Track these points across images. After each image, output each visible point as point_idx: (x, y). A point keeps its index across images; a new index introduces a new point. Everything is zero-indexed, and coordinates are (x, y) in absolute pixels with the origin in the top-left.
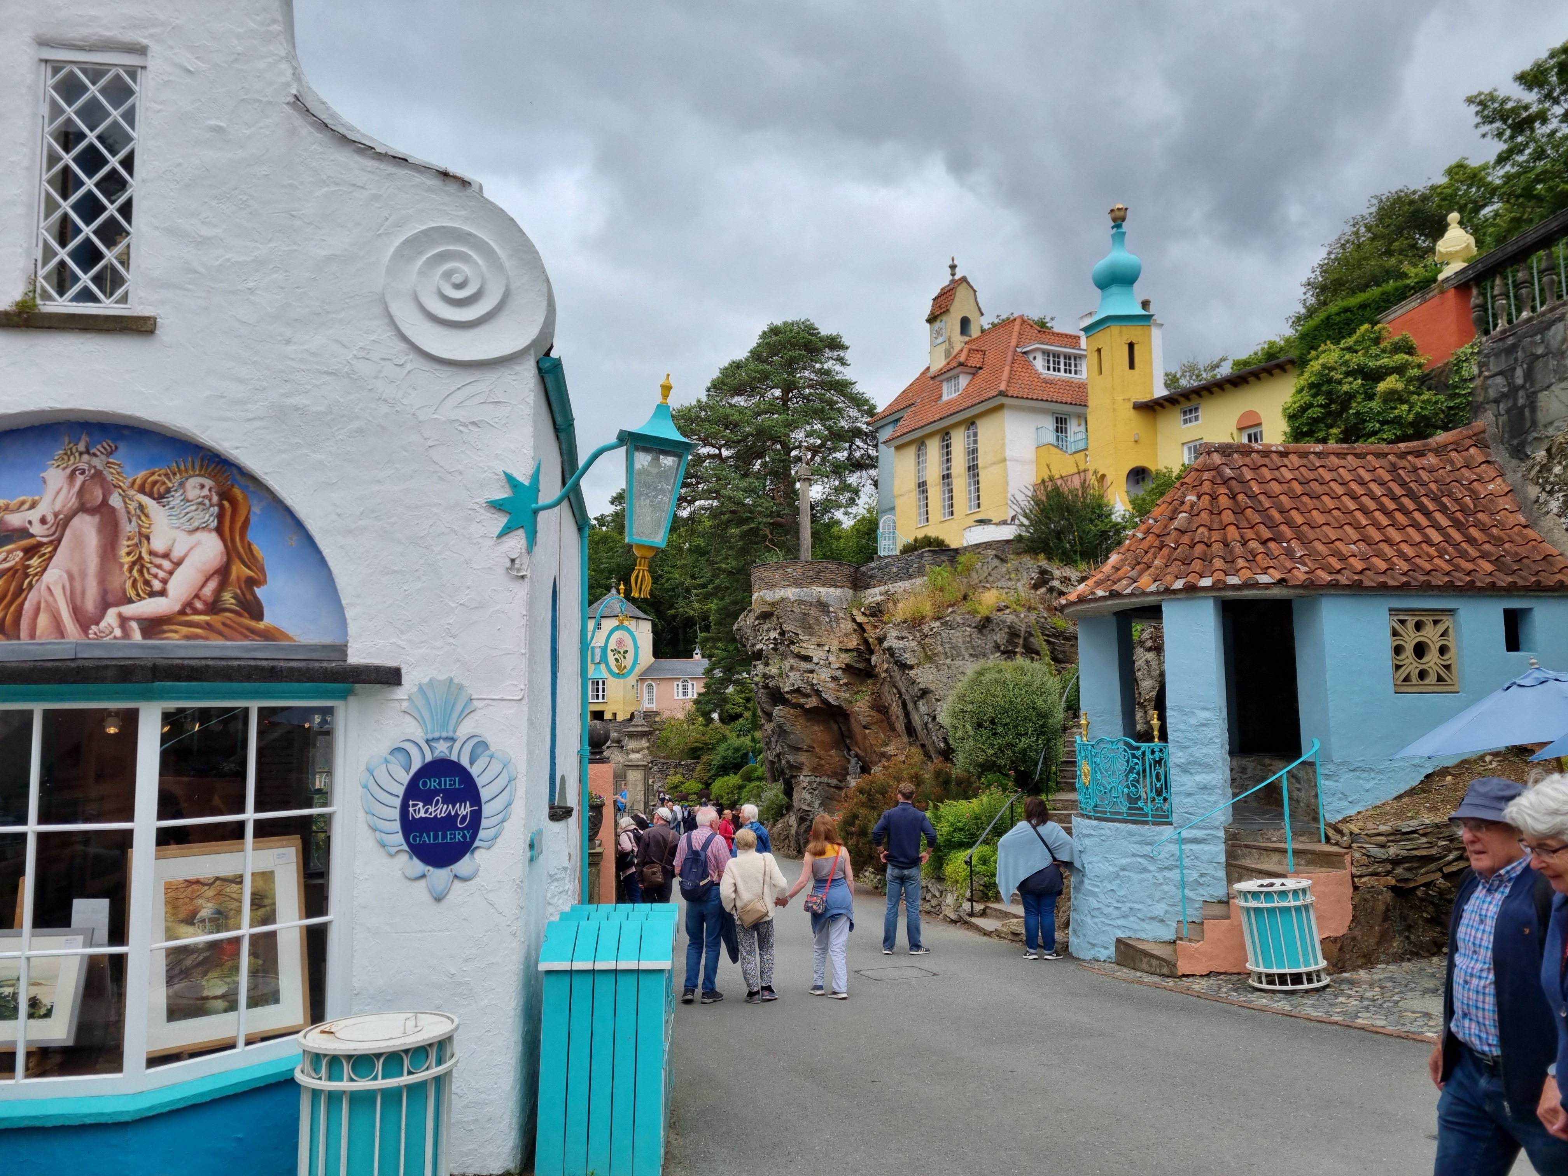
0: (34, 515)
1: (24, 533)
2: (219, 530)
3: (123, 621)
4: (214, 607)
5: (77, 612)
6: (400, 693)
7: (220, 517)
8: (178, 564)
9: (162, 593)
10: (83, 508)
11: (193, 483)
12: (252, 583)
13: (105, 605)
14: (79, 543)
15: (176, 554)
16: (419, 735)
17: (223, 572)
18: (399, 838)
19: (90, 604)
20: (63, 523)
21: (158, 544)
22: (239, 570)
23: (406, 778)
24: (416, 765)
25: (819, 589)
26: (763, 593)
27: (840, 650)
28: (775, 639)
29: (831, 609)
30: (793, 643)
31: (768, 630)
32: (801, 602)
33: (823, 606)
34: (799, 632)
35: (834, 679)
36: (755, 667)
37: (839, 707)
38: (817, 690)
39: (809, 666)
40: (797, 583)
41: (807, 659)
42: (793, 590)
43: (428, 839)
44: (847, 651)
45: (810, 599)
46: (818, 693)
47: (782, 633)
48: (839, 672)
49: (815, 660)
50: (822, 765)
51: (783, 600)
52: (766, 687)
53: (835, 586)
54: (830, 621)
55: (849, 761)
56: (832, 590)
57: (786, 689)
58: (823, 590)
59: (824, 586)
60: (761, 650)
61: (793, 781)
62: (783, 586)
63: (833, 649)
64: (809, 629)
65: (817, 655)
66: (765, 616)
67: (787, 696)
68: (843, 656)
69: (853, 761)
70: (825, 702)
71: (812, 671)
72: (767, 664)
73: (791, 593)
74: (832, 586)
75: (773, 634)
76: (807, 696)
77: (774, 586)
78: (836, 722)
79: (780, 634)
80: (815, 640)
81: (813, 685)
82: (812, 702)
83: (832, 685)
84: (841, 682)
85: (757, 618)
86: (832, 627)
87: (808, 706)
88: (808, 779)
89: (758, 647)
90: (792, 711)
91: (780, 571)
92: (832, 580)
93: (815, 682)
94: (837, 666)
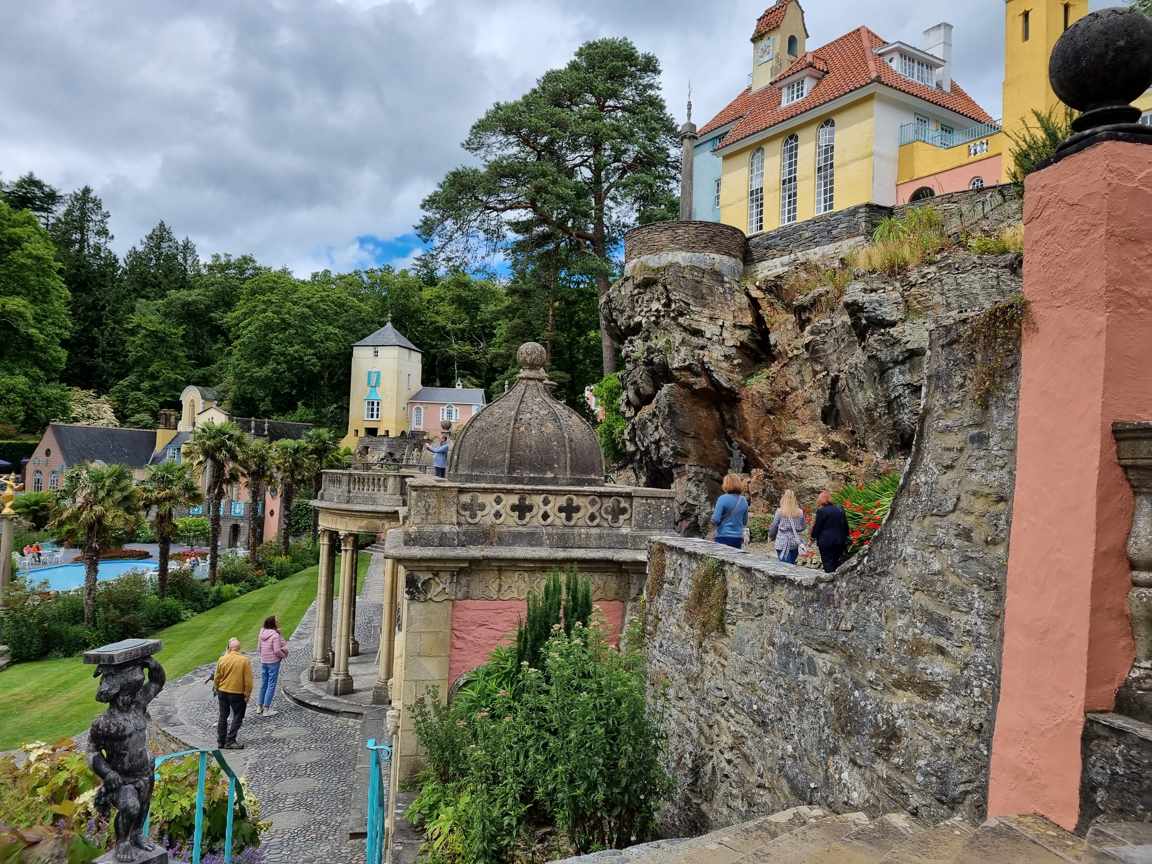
25: (713, 255)
26: (644, 258)
27: (735, 326)
28: (657, 310)
29: (726, 279)
30: (681, 314)
31: (650, 301)
32: (693, 268)
33: (717, 275)
34: (691, 302)
35: (727, 357)
36: (631, 342)
37: (730, 391)
38: (709, 369)
39: (701, 341)
40: (689, 247)
41: (697, 333)
42: (684, 254)
44: (742, 327)
45: (703, 266)
46: (708, 373)
47: (667, 305)
48: (734, 350)
49: (708, 335)
50: (706, 455)
51: (671, 265)
52: (649, 363)
53: (730, 255)
54: (725, 292)
55: (731, 454)
56: (726, 258)
57: (676, 365)
58: (717, 257)
59: (718, 252)
60: (640, 323)
61: (674, 471)
62: (672, 250)
63: (727, 324)
64: (701, 299)
65: (710, 330)
66: (647, 284)
67: (676, 373)
68: (738, 332)
69: (736, 453)
70: (716, 384)
71: (703, 348)
72: (646, 339)
73: (681, 257)
74: (726, 254)
75: (655, 306)
76: (697, 375)
77: (661, 250)
78: (719, 410)
79: (665, 305)
80: (707, 312)
81: (703, 363)
82: (701, 383)
83: (725, 365)
84: (735, 362)
85: (637, 286)
86: (726, 299)
87: (697, 387)
88: (694, 469)
89: (637, 319)
90: (682, 390)
91: (669, 232)
92: (727, 247)
93: (706, 359)
94: (731, 343)
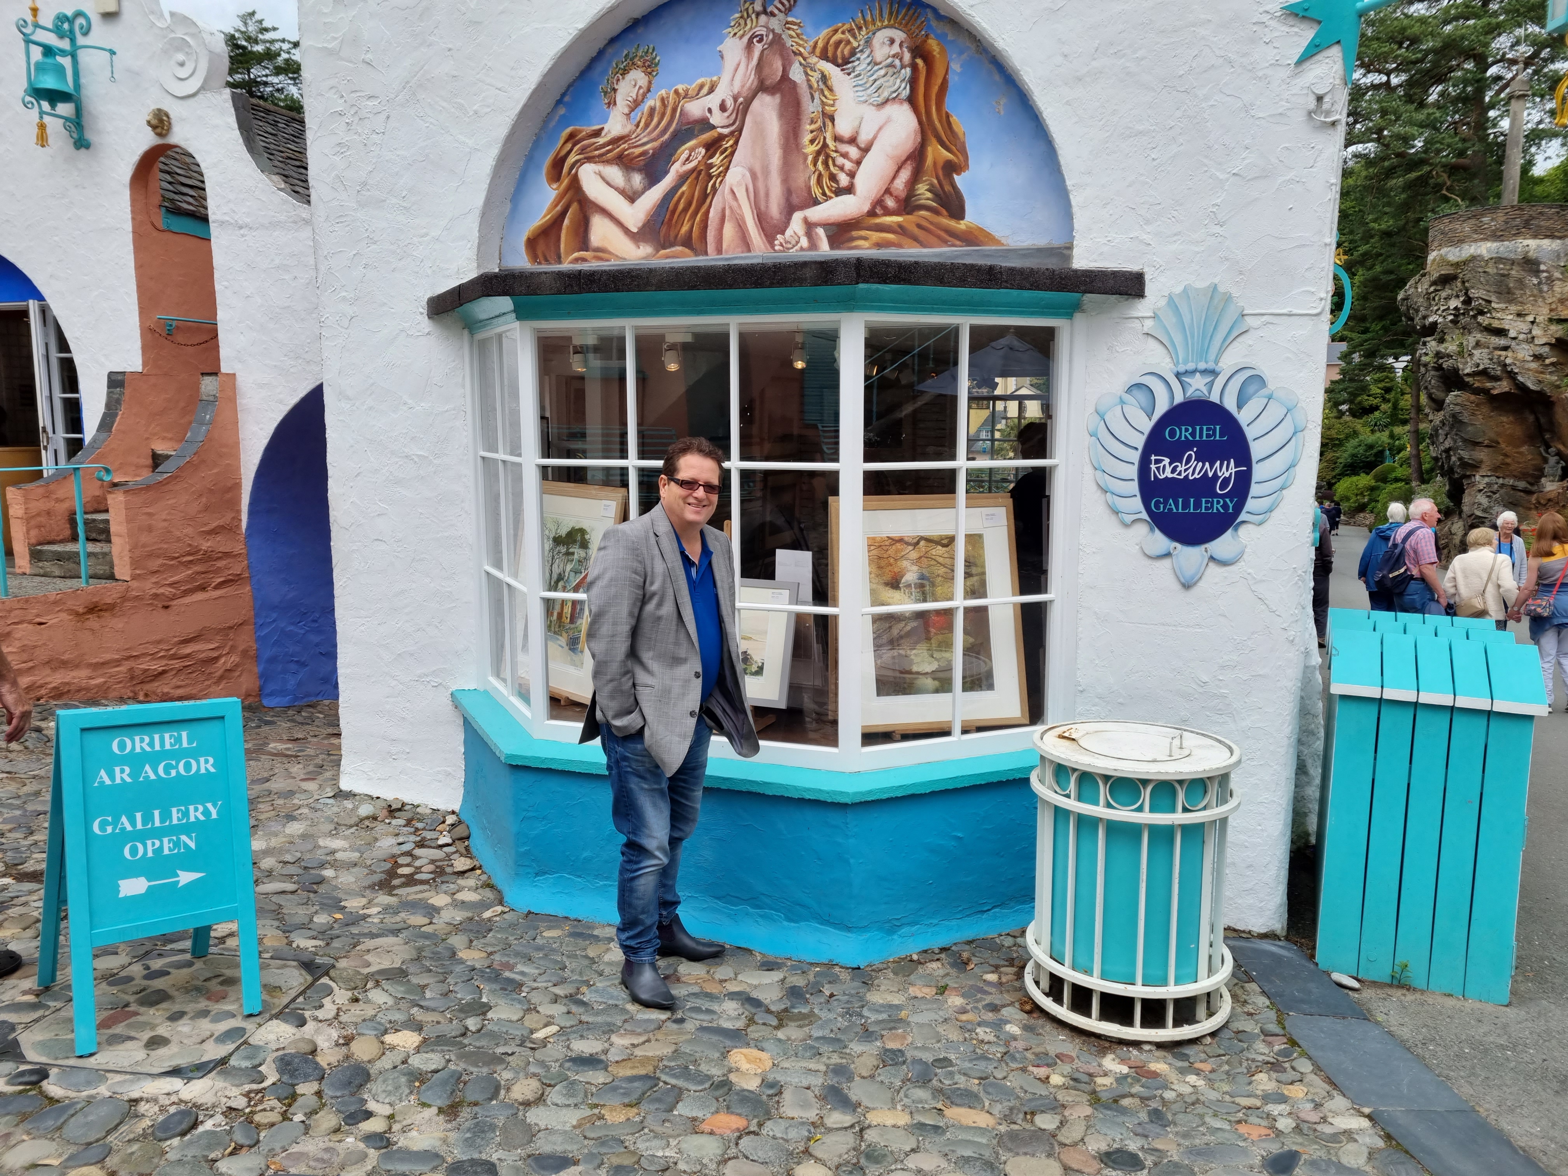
0: (713, 101)
1: (704, 124)
2: (911, 100)
3: (810, 226)
4: (907, 205)
5: (761, 218)
6: (1143, 308)
7: (913, 81)
8: (866, 150)
9: (849, 190)
10: (762, 87)
11: (882, 36)
12: (951, 168)
13: (790, 209)
14: (760, 133)
15: (863, 139)
16: (1166, 367)
17: (917, 157)
18: (1137, 503)
19: (775, 209)
20: (743, 108)
21: (844, 127)
22: (936, 153)
23: (1147, 425)
24: (1162, 407)
25: (1526, 242)
26: (1444, 251)
27: (1551, 320)
28: (1456, 308)
29: (1542, 267)
30: (1482, 313)
31: (1447, 298)
32: (1499, 260)
33: (1530, 264)
34: (1493, 298)
35: (1537, 357)
36: (1424, 344)
37: (1541, 394)
38: (1512, 372)
39: (1503, 342)
40: (1496, 236)
41: (1501, 332)
42: (1489, 244)
43: (1176, 506)
44: (1561, 321)
45: (1512, 256)
46: (1511, 375)
47: (1468, 301)
48: (1547, 349)
49: (1512, 334)
50: (1508, 464)
51: (1473, 258)
52: (1439, 368)
53: (1552, 237)
54: (1540, 283)
55: (1546, 460)
56: (1546, 243)
57: (1467, 371)
58: (1532, 243)
59: (1535, 237)
60: (1435, 324)
61: (1465, 482)
62: (1476, 241)
63: (1540, 319)
64: (1506, 293)
65: (1515, 327)
66: (1445, 280)
67: (1467, 379)
68: (1554, 328)
69: (1553, 460)
70: (1522, 387)
71: (1506, 348)
72: (1441, 341)
73: (1485, 249)
74: (1547, 237)
75: (1454, 303)
76: (1496, 379)
77: (1461, 241)
78: (1533, 412)
79: (1464, 302)
80: (1513, 308)
81: (1505, 365)
82: (1503, 386)
83: (1534, 365)
84: (1547, 361)
85: (1434, 283)
86: (1541, 291)
87: (1495, 392)
88: (1486, 480)
89: (1431, 319)
90: (1473, 397)
91: (1473, 221)
92: (1547, 228)
93: (1508, 361)
94: (1543, 340)
